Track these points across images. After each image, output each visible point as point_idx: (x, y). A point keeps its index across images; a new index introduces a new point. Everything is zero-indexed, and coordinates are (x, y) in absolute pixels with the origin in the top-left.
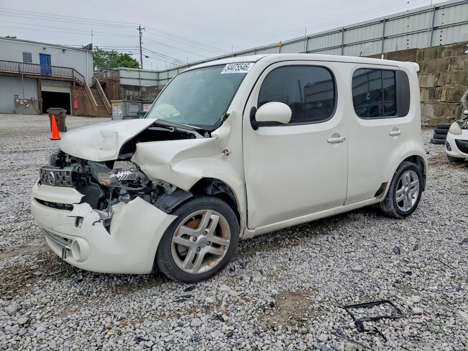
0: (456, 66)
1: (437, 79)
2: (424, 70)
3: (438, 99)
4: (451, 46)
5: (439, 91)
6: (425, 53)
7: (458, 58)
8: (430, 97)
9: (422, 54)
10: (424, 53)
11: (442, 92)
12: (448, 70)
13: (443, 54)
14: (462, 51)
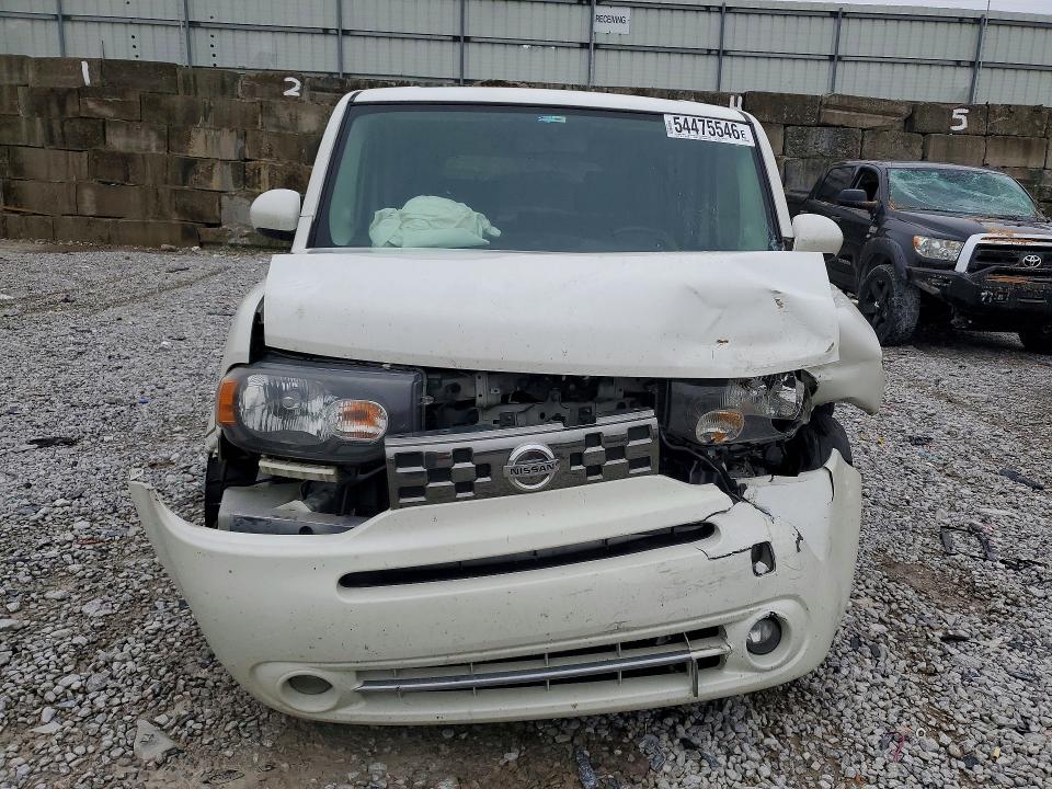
0: (273, 121)
1: (241, 143)
2: (206, 120)
3: (253, 186)
4: (253, 74)
5: (253, 170)
6: (198, 77)
7: (275, 104)
8: (236, 181)
9: (191, 79)
10: (194, 77)
11: (259, 173)
12: (259, 127)
13: (240, 90)
14: (278, 90)
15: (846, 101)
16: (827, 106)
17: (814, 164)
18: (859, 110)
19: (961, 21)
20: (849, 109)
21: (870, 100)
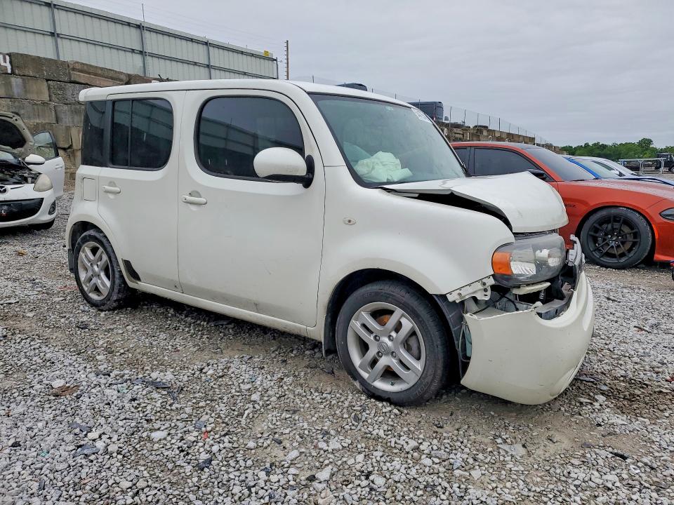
15: (85, 68)
16: (74, 69)
17: (76, 109)
18: (96, 75)
19: (129, 24)
20: (89, 73)
21: (102, 69)
